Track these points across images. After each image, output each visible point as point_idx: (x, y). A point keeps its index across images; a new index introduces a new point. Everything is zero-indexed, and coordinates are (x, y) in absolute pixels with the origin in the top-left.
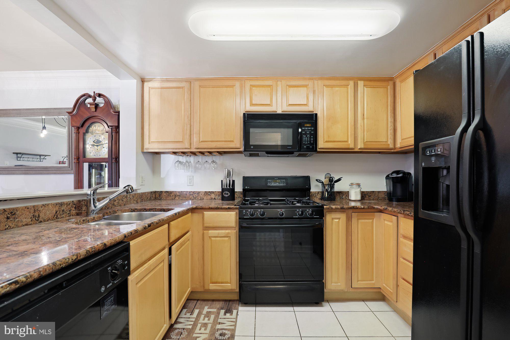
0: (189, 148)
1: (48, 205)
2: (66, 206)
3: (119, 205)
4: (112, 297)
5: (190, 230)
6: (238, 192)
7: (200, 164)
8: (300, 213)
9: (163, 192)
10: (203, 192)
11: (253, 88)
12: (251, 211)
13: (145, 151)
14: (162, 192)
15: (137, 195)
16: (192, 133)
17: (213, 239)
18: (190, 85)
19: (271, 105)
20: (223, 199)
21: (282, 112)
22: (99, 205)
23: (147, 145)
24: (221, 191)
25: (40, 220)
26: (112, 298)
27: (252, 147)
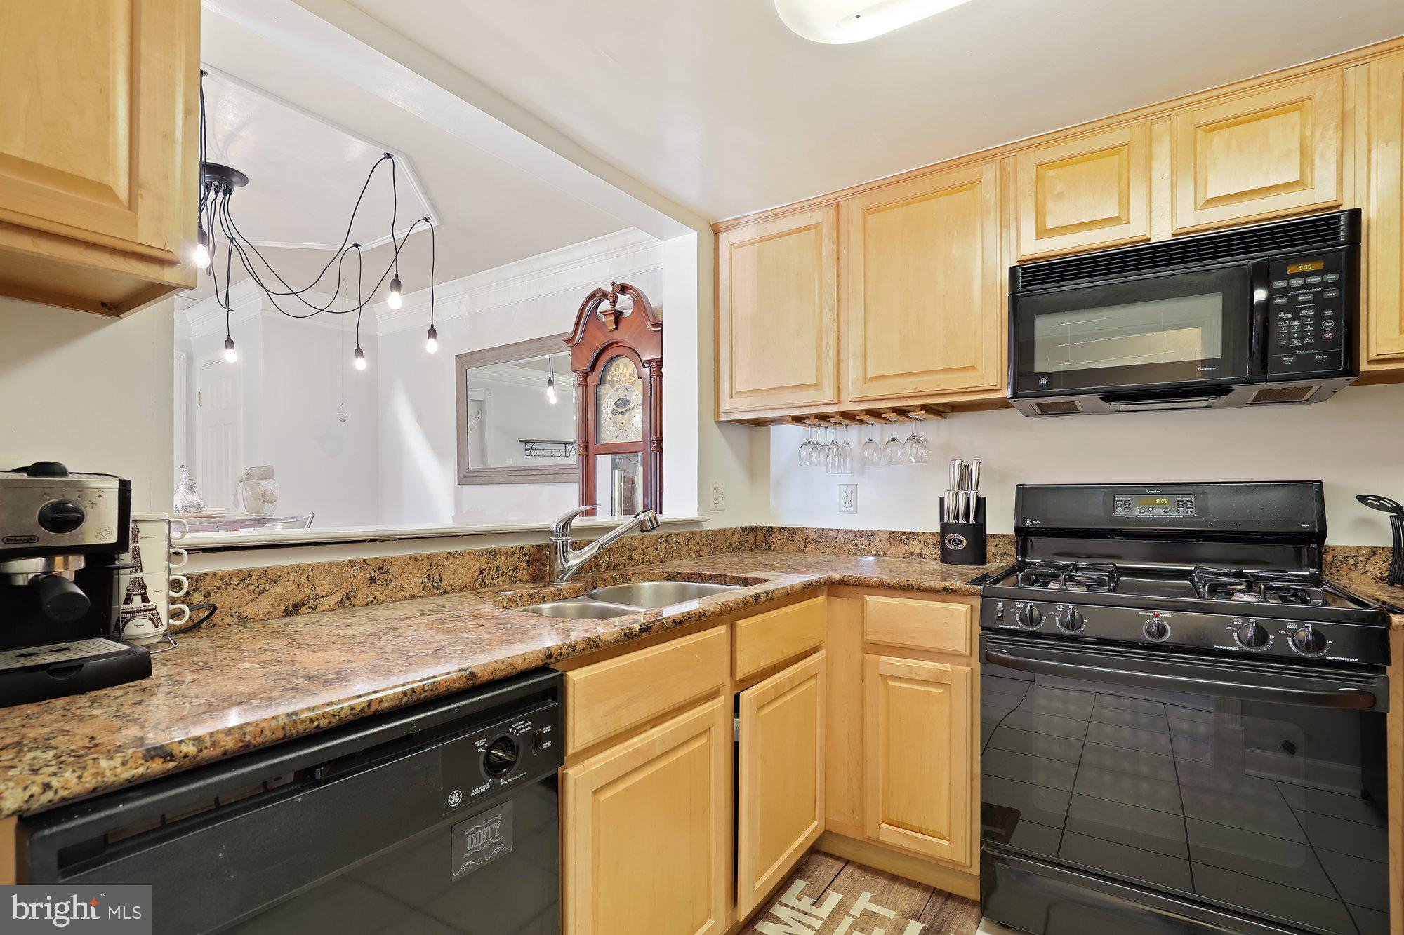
0: (836, 401)
1: (461, 554)
2: (504, 558)
3: (645, 559)
4: (497, 821)
5: (824, 645)
6: (1001, 536)
7: (875, 449)
8: (1251, 633)
9: (775, 531)
10: (883, 532)
11: (1050, 173)
12: (1024, 609)
13: (723, 418)
14: (772, 528)
15: (698, 535)
16: (843, 357)
17: (891, 683)
18: (838, 213)
19: (1125, 219)
20: (946, 556)
21: (1173, 235)
22: (575, 559)
23: (727, 404)
24: (938, 531)
25: (442, 589)
26: (493, 826)
27: (1043, 382)
